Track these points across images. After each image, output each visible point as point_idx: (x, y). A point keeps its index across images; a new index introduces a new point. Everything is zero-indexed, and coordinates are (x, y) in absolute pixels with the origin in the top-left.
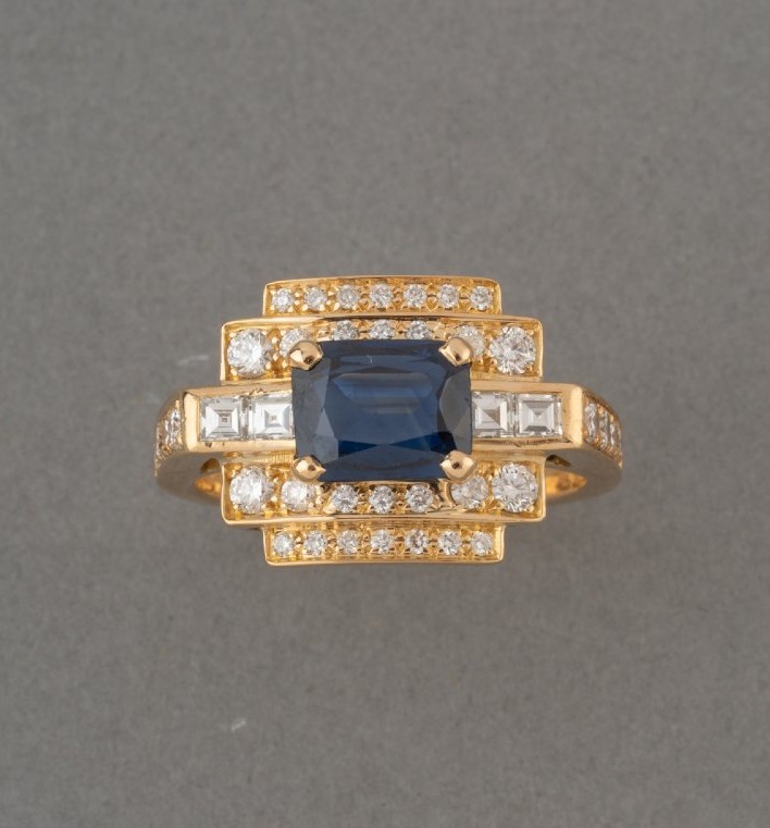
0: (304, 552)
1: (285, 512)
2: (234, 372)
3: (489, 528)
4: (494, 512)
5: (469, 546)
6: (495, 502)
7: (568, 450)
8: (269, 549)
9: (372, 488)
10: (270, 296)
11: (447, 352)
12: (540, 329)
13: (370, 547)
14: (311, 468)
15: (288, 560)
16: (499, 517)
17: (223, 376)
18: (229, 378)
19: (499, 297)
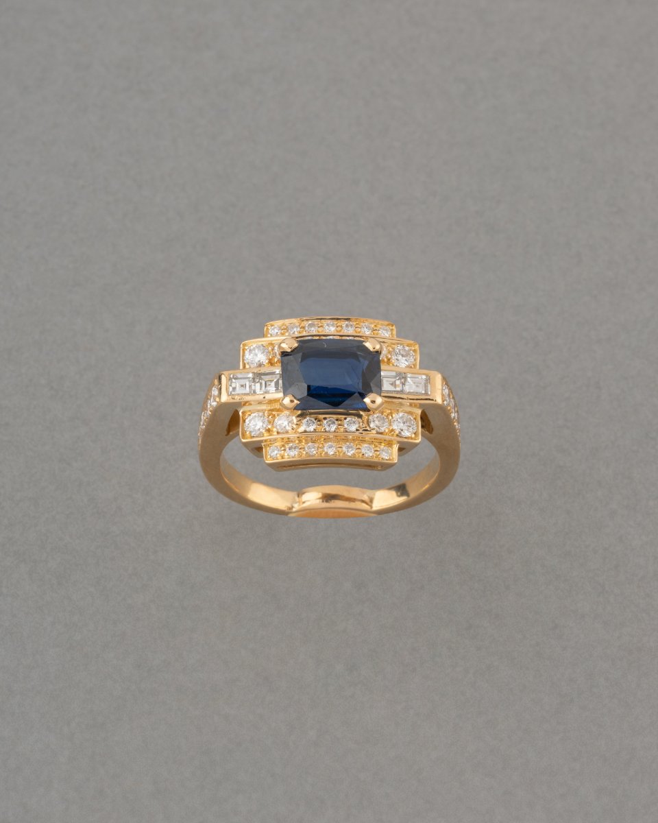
0: (286, 454)
1: (275, 433)
2: (247, 366)
3: (390, 444)
4: (393, 435)
5: (378, 453)
6: (392, 430)
7: (433, 404)
8: (266, 454)
9: (325, 419)
10: (267, 329)
11: (368, 345)
12: (417, 347)
13: (323, 451)
14: (292, 401)
15: (277, 459)
16: (394, 438)
17: (241, 367)
18: (244, 367)
19: (395, 332)
